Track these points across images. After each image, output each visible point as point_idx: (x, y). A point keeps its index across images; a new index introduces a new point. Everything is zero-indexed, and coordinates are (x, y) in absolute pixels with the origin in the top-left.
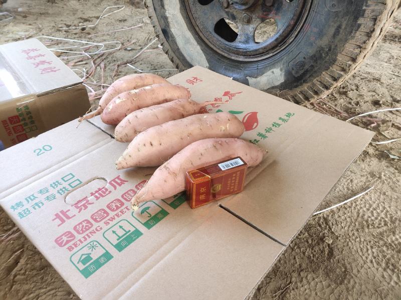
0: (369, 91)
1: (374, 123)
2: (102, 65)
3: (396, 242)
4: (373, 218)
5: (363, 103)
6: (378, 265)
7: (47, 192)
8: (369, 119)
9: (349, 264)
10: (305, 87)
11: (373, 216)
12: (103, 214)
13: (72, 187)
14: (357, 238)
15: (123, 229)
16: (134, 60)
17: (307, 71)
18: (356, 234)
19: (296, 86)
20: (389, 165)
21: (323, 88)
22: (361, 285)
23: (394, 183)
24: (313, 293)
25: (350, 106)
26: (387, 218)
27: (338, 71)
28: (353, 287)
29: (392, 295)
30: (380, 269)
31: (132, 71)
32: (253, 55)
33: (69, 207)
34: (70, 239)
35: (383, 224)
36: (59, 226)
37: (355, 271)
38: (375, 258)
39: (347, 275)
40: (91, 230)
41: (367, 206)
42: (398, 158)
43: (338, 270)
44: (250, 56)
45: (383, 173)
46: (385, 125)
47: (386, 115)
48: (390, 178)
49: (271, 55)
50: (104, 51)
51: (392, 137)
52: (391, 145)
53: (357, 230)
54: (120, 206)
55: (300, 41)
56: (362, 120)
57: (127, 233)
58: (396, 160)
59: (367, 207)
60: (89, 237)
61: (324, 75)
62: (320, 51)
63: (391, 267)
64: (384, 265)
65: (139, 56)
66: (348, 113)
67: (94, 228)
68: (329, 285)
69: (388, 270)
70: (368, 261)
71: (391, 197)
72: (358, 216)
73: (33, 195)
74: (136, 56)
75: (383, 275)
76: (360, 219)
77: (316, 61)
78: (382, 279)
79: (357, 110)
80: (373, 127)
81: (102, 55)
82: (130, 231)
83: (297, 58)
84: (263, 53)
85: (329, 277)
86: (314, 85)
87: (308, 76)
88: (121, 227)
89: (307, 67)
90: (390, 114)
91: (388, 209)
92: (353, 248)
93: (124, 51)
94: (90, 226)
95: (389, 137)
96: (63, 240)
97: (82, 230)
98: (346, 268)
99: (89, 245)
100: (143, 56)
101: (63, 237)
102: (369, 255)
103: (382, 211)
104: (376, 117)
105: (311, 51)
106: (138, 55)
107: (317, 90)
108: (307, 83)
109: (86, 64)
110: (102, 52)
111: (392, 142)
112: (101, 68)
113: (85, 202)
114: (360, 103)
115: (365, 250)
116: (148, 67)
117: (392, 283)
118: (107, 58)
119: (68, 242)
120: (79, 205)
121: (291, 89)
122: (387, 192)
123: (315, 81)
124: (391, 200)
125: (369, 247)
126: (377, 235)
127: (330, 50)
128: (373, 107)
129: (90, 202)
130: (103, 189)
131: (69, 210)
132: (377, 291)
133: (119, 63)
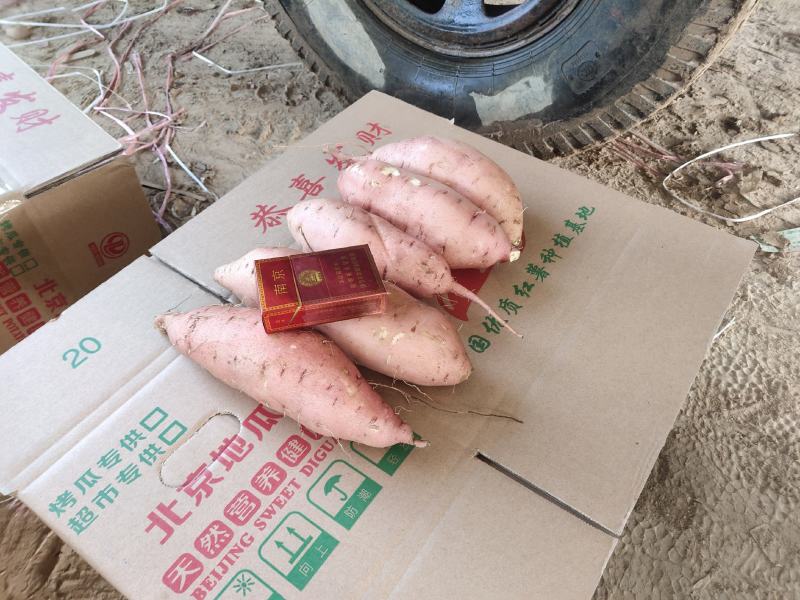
0: (715, 96)
1: (728, 174)
2: (135, 57)
3: (780, 433)
4: (736, 386)
5: (703, 126)
6: (749, 482)
7: (118, 461)
8: (718, 164)
9: (699, 486)
10: (597, 116)
11: (736, 382)
12: (246, 502)
13: (169, 443)
14: (709, 431)
15: (296, 534)
16: (207, 40)
17: (602, 83)
18: (706, 421)
19: (578, 115)
20: (759, 266)
21: (633, 114)
22: (722, 527)
23: (770, 306)
24: (638, 550)
25: (679, 135)
26: (761, 383)
27: (666, 82)
28: (709, 532)
29: (777, 539)
30: (754, 490)
31: (207, 71)
32: (484, 44)
33: (174, 495)
34: (192, 572)
35: (754, 398)
36: (163, 542)
37: (710, 500)
38: (743, 468)
39: (695, 508)
40: (230, 546)
41: (724, 360)
42: (776, 251)
43: (680, 500)
44: (475, 45)
45: (749, 287)
46: (750, 176)
47: (751, 153)
48: (763, 296)
49: (523, 43)
50: (131, 19)
51: (763, 203)
52: (761, 223)
53: (709, 415)
54: (278, 479)
55: (586, 16)
56: (704, 169)
57: (306, 542)
58: (772, 256)
59: (724, 365)
60: (232, 562)
61: (637, 90)
62: (631, 41)
63: (773, 484)
64: (760, 481)
65: (216, 28)
66: (676, 154)
67: (236, 540)
68: (666, 533)
69: (768, 491)
70: (732, 476)
71: (767, 338)
72: (709, 384)
73: (89, 472)
74: (208, 31)
75: (760, 502)
76: (712, 391)
77: (622, 62)
78: (757, 510)
79: (693, 144)
80: (728, 183)
81: (129, 29)
82: (311, 538)
83: (580, 53)
84: (506, 38)
85: (664, 515)
86: (615, 110)
87: (604, 93)
88: (291, 531)
89: (602, 74)
90: (758, 149)
91: (763, 364)
92: (704, 453)
93: (176, 15)
94: (227, 535)
95: (757, 204)
96: (180, 578)
97: (212, 546)
98: (693, 496)
99: (236, 583)
100: (225, 29)
101: (178, 568)
102: (732, 464)
103: (752, 370)
104: (731, 160)
105: (612, 40)
106: (212, 27)
107: (622, 120)
108: (601, 107)
109: (97, 54)
110: (126, 20)
111: (763, 216)
112: (134, 68)
113: (203, 477)
114: (699, 128)
115: (725, 454)
116: (242, 60)
117: (777, 517)
118: (142, 36)
119: (190, 579)
120: (194, 487)
121: (567, 120)
122: (759, 326)
123: (618, 102)
124: (766, 343)
125: (731, 447)
126: (745, 422)
127: (653, 39)
128: (724, 134)
129: (214, 477)
130: (235, 442)
131: (175, 502)
132: (750, 536)
133: (173, 49)
